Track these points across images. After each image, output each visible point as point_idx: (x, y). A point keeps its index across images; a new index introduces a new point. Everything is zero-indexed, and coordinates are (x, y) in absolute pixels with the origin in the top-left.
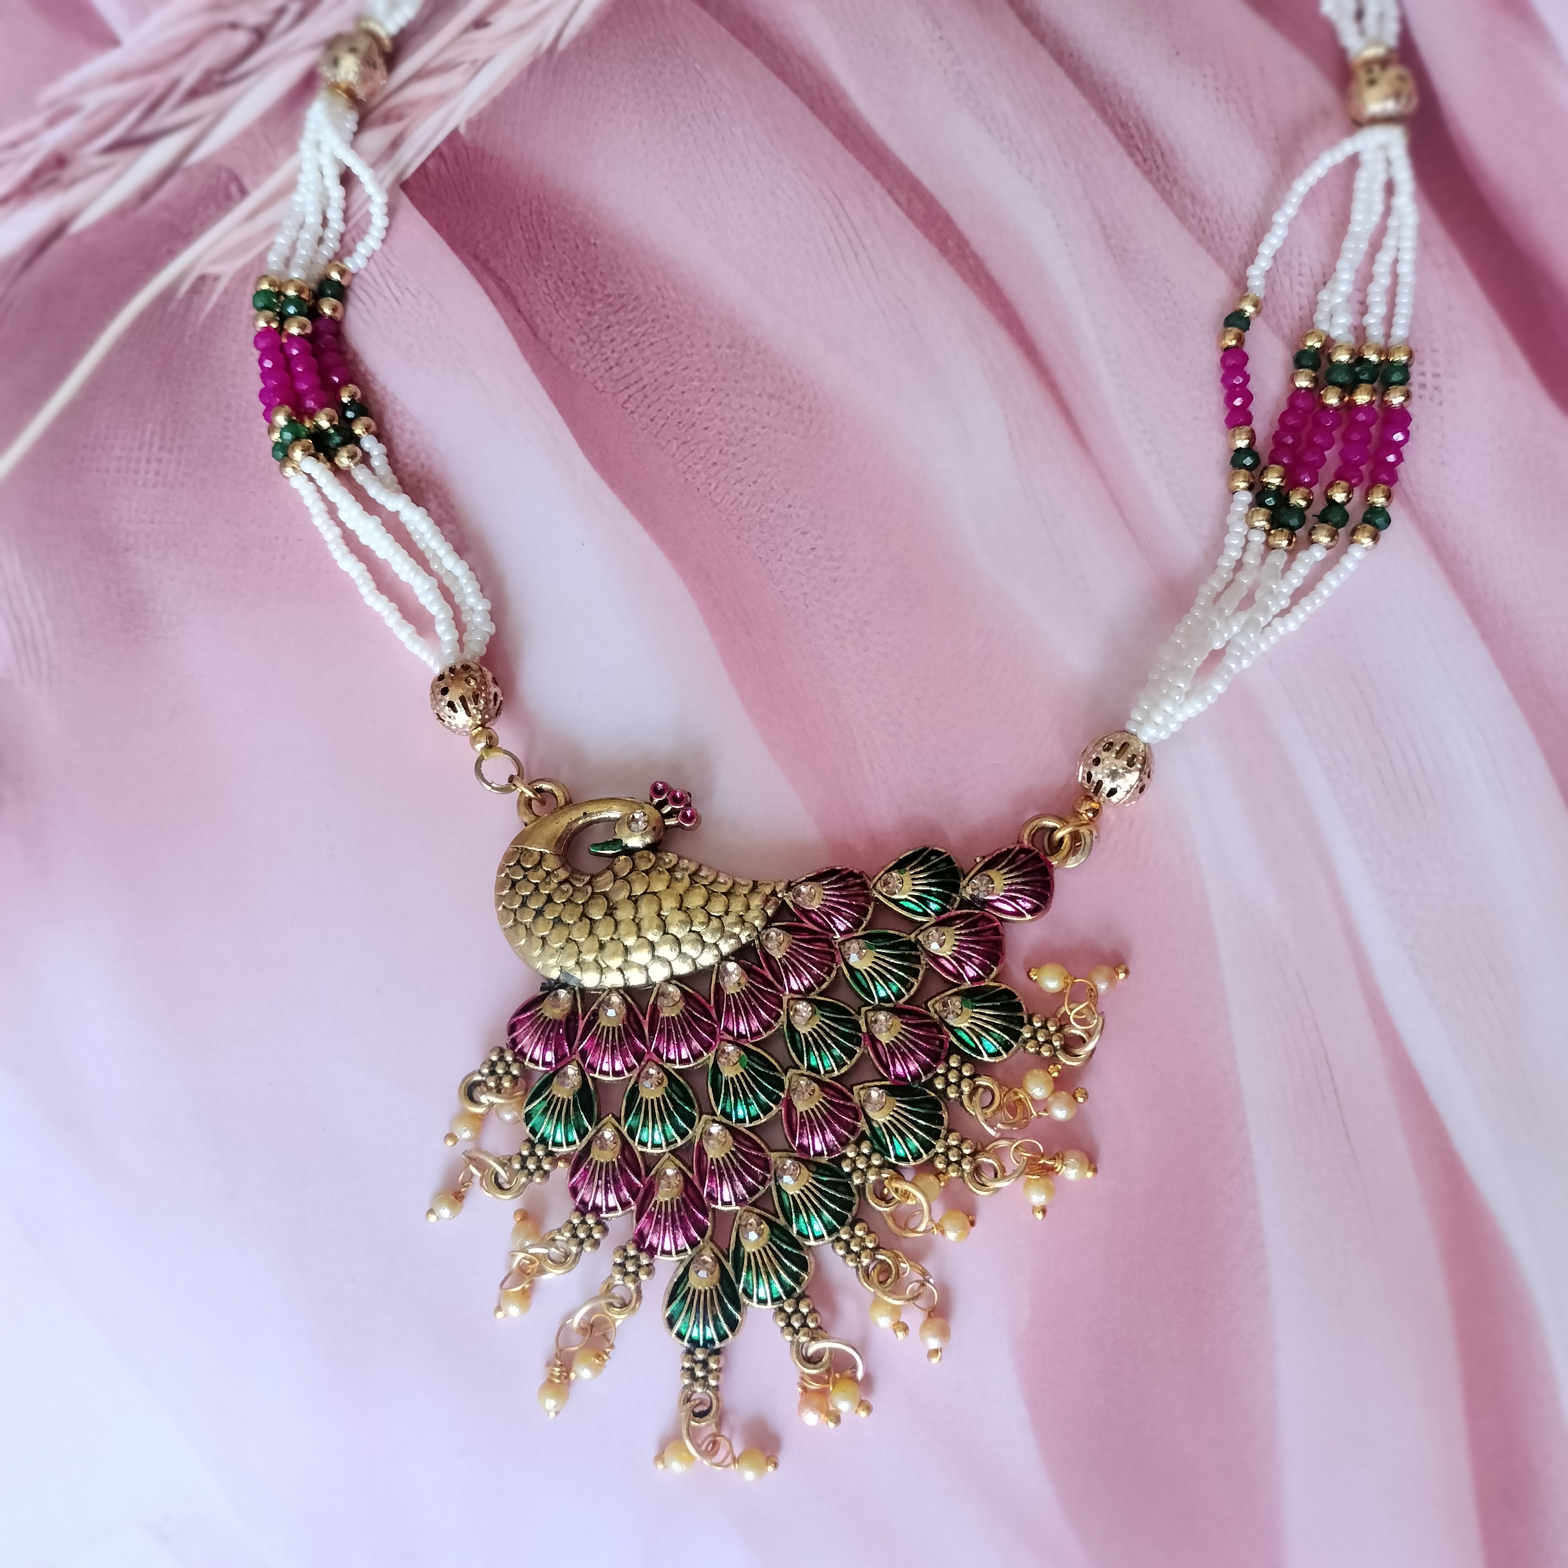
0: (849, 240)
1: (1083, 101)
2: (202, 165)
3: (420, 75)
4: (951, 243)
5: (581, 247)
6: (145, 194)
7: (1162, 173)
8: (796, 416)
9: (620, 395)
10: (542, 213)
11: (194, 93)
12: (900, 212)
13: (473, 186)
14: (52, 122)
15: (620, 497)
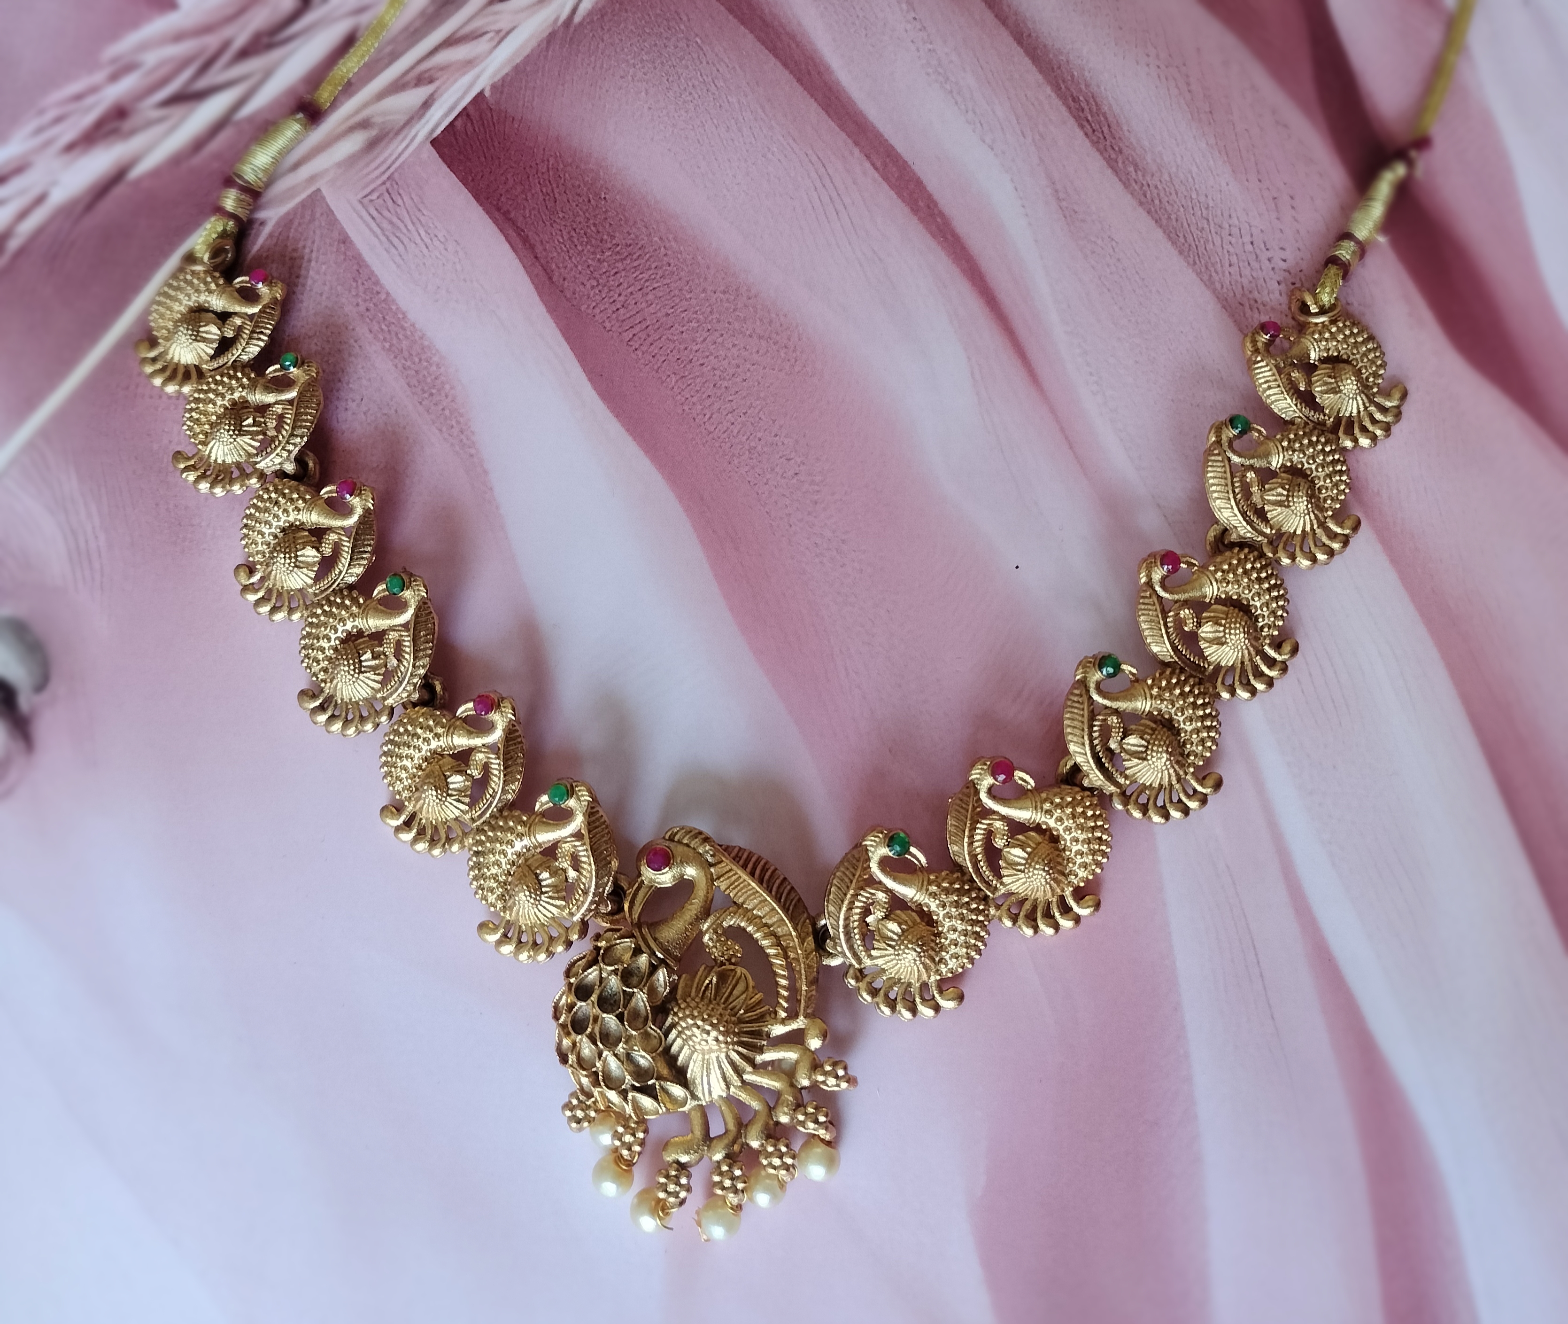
0: (831, 199)
1: (1040, 77)
2: (250, 119)
3: (449, 42)
4: (921, 204)
5: (592, 201)
6: (199, 144)
7: (1108, 143)
8: (783, 355)
9: (625, 334)
10: (558, 170)
11: (245, 53)
12: (876, 175)
13: (496, 144)
14: (114, 77)
15: (623, 426)
